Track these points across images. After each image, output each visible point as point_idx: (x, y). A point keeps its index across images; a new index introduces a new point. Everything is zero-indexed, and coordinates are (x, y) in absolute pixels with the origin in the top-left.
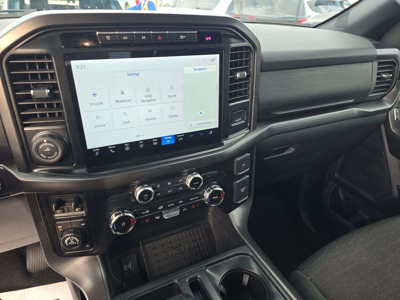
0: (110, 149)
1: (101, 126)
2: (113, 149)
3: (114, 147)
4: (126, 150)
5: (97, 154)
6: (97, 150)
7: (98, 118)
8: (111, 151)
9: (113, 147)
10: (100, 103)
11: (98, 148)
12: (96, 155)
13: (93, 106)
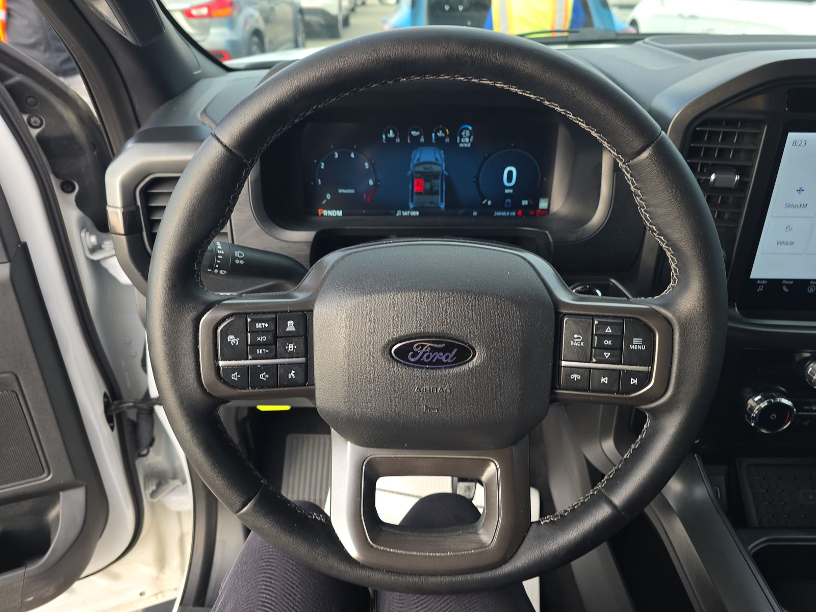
0: (784, 284)
1: (786, 244)
2: (788, 286)
3: (792, 282)
4: (809, 291)
5: (760, 289)
6: (764, 282)
7: (788, 230)
8: (785, 289)
9: (789, 282)
10: (802, 206)
11: (765, 280)
12: (758, 290)
13: (791, 209)
